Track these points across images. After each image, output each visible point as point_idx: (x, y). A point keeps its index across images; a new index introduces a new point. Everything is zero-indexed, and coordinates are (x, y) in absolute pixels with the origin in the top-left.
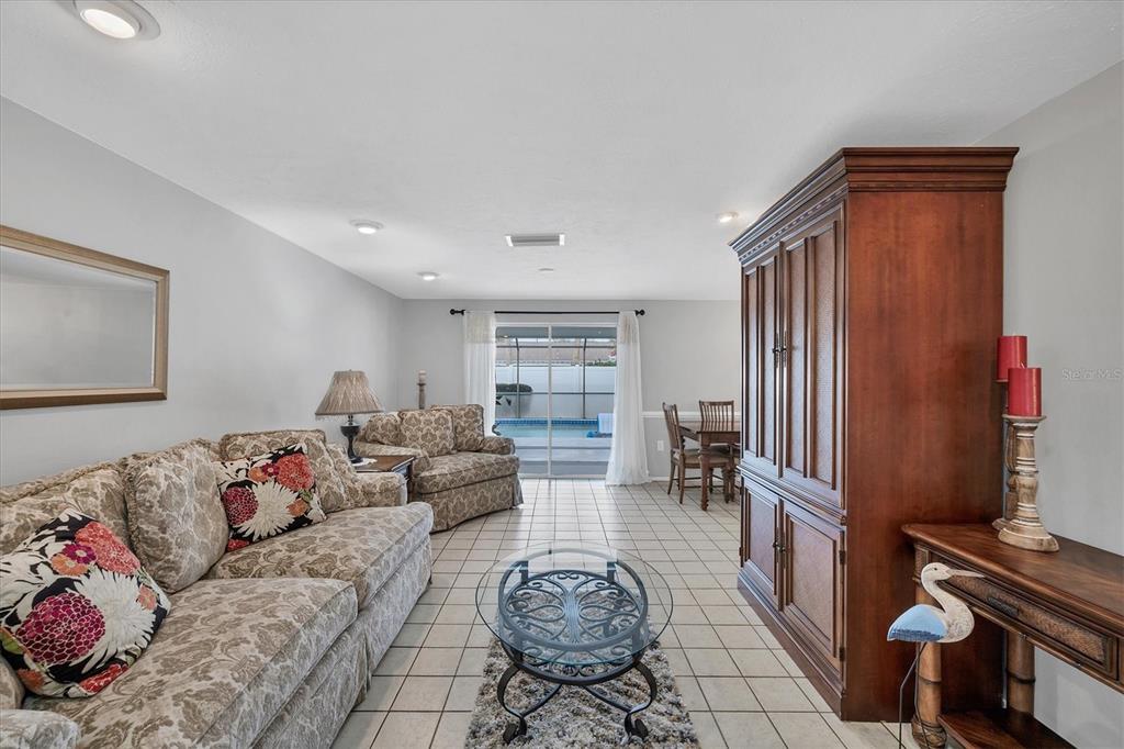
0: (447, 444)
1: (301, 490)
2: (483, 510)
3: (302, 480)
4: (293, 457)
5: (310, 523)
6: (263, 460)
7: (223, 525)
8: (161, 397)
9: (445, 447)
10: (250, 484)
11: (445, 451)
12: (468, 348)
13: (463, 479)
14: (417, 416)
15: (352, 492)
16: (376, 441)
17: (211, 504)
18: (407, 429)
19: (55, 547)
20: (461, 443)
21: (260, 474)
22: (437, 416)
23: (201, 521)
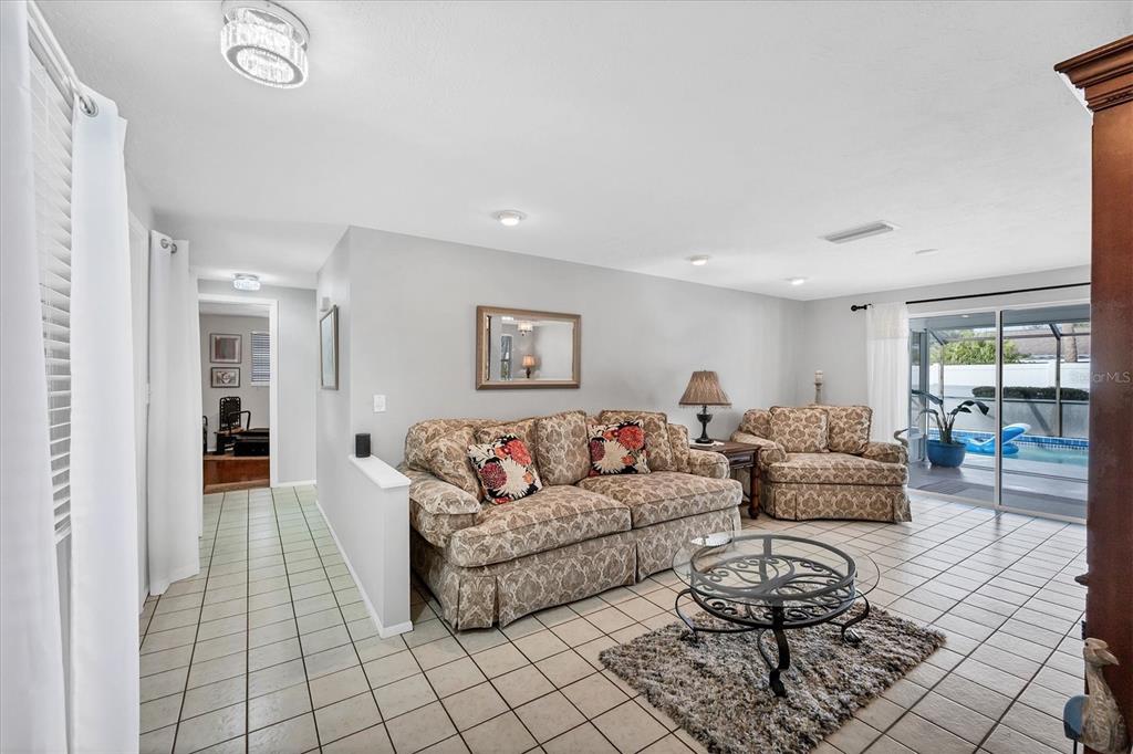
0: (817, 443)
1: (631, 448)
2: (844, 514)
3: (634, 443)
4: (631, 428)
5: (637, 472)
6: (614, 427)
7: (586, 460)
8: (576, 387)
9: (813, 444)
10: (603, 440)
11: (813, 449)
12: (871, 346)
13: (818, 476)
14: (787, 412)
15: (676, 459)
16: (749, 432)
17: (579, 447)
18: (776, 424)
19: (499, 445)
20: (839, 444)
21: (609, 435)
22: (809, 414)
23: (571, 453)
